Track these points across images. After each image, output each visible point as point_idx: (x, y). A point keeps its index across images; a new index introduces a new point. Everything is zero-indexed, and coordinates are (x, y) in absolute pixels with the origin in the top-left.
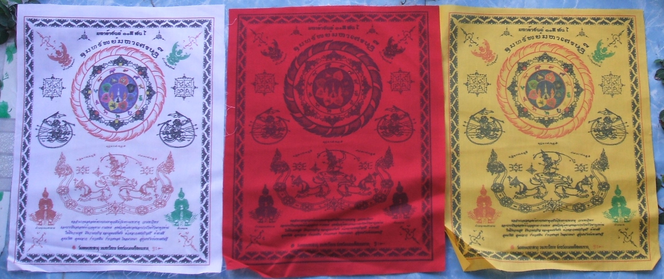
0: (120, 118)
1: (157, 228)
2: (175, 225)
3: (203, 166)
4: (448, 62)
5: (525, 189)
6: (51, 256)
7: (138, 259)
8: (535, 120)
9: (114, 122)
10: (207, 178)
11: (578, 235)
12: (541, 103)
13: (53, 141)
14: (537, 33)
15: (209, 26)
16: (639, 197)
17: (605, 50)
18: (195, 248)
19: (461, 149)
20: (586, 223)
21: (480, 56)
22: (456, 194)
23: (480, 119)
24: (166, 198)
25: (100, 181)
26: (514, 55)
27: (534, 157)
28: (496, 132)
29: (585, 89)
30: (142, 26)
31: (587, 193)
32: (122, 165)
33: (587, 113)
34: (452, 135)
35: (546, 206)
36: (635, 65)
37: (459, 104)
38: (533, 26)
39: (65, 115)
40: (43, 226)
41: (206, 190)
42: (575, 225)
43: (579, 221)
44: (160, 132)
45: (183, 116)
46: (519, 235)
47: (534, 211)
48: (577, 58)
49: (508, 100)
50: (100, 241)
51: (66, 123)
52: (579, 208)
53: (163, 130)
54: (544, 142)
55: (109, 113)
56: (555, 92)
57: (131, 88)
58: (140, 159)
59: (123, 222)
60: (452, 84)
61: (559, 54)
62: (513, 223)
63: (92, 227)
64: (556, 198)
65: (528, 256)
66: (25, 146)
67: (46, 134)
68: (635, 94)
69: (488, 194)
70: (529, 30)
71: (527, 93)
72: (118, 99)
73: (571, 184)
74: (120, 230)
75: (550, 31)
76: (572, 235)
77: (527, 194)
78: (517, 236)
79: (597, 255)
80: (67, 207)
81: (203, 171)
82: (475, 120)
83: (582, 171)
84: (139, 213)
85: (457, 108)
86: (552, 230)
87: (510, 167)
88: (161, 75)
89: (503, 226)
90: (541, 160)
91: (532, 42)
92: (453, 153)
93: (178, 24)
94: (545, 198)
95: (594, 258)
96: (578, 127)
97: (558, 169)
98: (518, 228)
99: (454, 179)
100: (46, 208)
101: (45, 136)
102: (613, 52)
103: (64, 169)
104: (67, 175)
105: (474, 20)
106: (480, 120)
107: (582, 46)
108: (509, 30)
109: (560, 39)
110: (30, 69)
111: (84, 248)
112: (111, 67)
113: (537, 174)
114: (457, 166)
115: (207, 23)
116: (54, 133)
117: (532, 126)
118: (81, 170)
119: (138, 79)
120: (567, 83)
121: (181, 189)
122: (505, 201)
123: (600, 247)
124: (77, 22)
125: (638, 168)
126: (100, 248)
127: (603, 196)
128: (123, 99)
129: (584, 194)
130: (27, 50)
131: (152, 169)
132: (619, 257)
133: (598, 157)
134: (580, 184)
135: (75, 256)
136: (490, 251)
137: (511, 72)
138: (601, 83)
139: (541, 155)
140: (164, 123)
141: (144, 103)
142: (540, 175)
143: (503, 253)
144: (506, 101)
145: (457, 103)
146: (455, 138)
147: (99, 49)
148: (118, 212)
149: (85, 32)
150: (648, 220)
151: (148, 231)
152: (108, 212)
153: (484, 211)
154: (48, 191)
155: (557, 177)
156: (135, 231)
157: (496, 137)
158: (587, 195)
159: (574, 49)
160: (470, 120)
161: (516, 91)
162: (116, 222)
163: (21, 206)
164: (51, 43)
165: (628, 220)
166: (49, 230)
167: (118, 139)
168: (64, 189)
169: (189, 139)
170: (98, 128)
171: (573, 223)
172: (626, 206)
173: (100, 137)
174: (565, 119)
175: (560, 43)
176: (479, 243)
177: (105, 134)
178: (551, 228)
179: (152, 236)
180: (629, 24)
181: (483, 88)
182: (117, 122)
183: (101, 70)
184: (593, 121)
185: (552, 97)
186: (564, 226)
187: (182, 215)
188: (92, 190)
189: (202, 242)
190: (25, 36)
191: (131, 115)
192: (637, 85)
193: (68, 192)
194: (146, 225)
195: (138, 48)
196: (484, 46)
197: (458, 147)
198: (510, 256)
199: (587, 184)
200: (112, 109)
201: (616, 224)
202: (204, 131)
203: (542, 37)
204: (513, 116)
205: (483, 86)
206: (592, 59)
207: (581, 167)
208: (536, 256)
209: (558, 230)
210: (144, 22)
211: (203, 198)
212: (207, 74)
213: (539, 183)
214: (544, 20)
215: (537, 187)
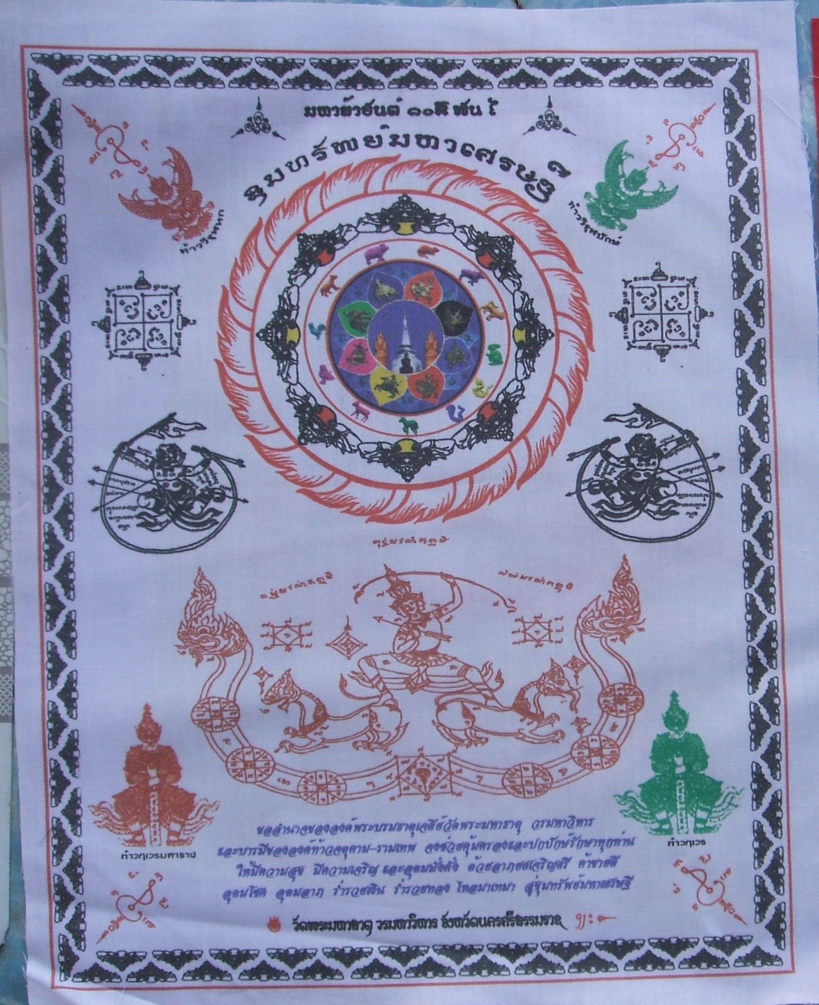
0: (419, 431)
1: (587, 843)
2: (659, 830)
3: (752, 607)
6: (188, 956)
7: (523, 960)
9: (397, 447)
10: (771, 655)
13: (163, 526)
15: (740, 79)
18: (738, 912)
24: (618, 731)
25: (359, 676)
30: (478, 83)
32: (440, 611)
39: (200, 427)
40: (148, 849)
41: (769, 699)
44: (580, 481)
45: (664, 421)
50: (376, 897)
51: (208, 456)
53: (589, 473)
55: (373, 413)
57: (455, 319)
58: (508, 587)
59: (456, 826)
63: (339, 849)
66: (53, 547)
67: (131, 500)
72: (406, 362)
74: (447, 857)
80: (237, 775)
81: (753, 627)
84: (517, 791)
88: (566, 267)
93: (619, 73)
100: (154, 782)
101: (129, 508)
103: (213, 633)
104: (225, 653)
110: (52, 254)
111: (313, 926)
112: (369, 238)
115: (730, 72)
116: (161, 496)
118: (281, 636)
119: (480, 280)
121: (674, 695)
124: (227, 67)
126: (375, 926)
128: (423, 357)
130: (39, 181)
131: (555, 626)
135: (282, 955)
140: (593, 451)
141: (509, 375)
147: (316, 169)
148: (437, 789)
149: (259, 107)
151: (553, 855)
152: (396, 791)
154: (156, 716)
156: (507, 856)
162: (431, 825)
163: (57, 774)
164: (132, 149)
166: (175, 861)
167: (417, 514)
168: (222, 709)
169: (693, 509)
170: (336, 471)
173: (348, 507)
177: (367, 497)
179: (572, 872)
182: (406, 447)
183: (332, 252)
187: (680, 795)
188: (330, 711)
189: (761, 890)
190: (30, 123)
191: (460, 420)
193: (237, 720)
194: (546, 834)
195: (470, 163)
200: (383, 397)
202: (746, 478)
210: (488, 66)
211: (759, 727)
212: (747, 262)
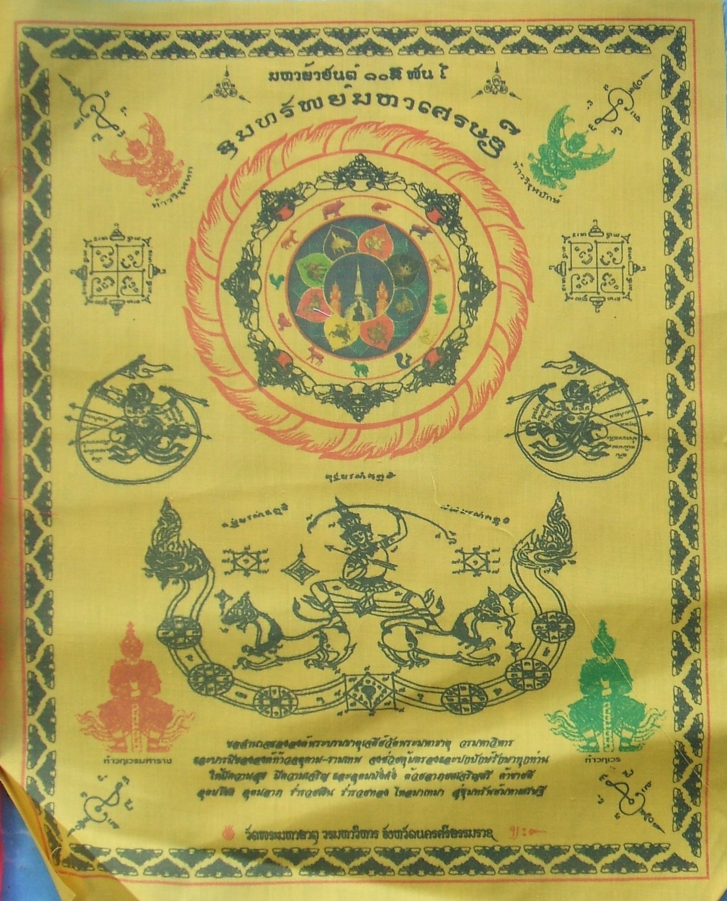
4: (20, 198)
5: (277, 635)
8: (317, 396)
11: (456, 794)
12: (342, 333)
14: (335, 87)
16: (679, 662)
17: (578, 141)
19: (57, 501)
20: (486, 751)
21: (131, 174)
22: (40, 653)
23: (125, 393)
26: (251, 165)
27: (311, 525)
28: (179, 440)
29: (500, 283)
31: (494, 649)
33: (505, 367)
34: (29, 451)
35: (346, 694)
36: (685, 197)
37: (52, 342)
38: (322, 62)
42: (447, 761)
43: (464, 744)
46: (254, 792)
47: (307, 710)
48: (476, 171)
49: (222, 325)
52: (465, 701)
54: (347, 473)
56: (390, 294)
60: (31, 274)
61: (412, 161)
62: (232, 751)
64: (382, 665)
65: (284, 862)
68: (680, 301)
69: (145, 656)
70: (307, 76)
71: (293, 301)
73: (437, 619)
75: (383, 77)
76: (436, 793)
77: (281, 653)
78: (246, 794)
79: (522, 857)
82: (109, 400)
83: (477, 573)
85: (45, 358)
86: (367, 777)
87: (224, 561)
89: (200, 761)
90: (335, 535)
91: (315, 117)
92: (31, 515)
94: (344, 667)
95: (513, 868)
96: (468, 418)
97: (393, 567)
98: (251, 768)
99: (32, 603)
102: (607, 150)
105: (111, 45)
106: (125, 399)
107: (495, 130)
108: (233, 79)
109: (416, 106)
113: (321, 585)
114: (45, 558)
117: (306, 418)
120: (435, 261)
122: (205, 675)
123: (532, 832)
125: (677, 561)
127: (548, 658)
129: (483, 653)
132: (599, 866)
133: (539, 523)
134: (469, 619)
136: (148, 846)
137: (236, 228)
138: (557, 260)
139: (336, 516)
142: (330, 586)
143: (197, 851)
144: (217, 328)
145: (45, 340)
146: (37, 463)
150: (705, 743)
153: (135, 712)
155: (390, 595)
157: (178, 456)
158: (491, 656)
159: (464, 141)
160: (89, 398)
161: (255, 294)
165: (633, 743)
171: (440, 751)
172: (631, 695)
174: (424, 390)
175: (416, 120)
176: (114, 819)
178: (364, 767)
180: (671, 48)
181: (139, 286)
184: (523, 396)
185: (382, 312)
186: (411, 761)
192: (687, 268)
196: (145, 138)
197: (46, 494)
198: (219, 861)
199: (496, 619)
201: (592, 756)
203: (350, 99)
204: (241, 383)
205: (137, 277)
206: (529, 174)
207: (475, 557)
208: (311, 861)
209: (387, 776)
213: (326, 615)
214: (361, 41)
215: (319, 629)
